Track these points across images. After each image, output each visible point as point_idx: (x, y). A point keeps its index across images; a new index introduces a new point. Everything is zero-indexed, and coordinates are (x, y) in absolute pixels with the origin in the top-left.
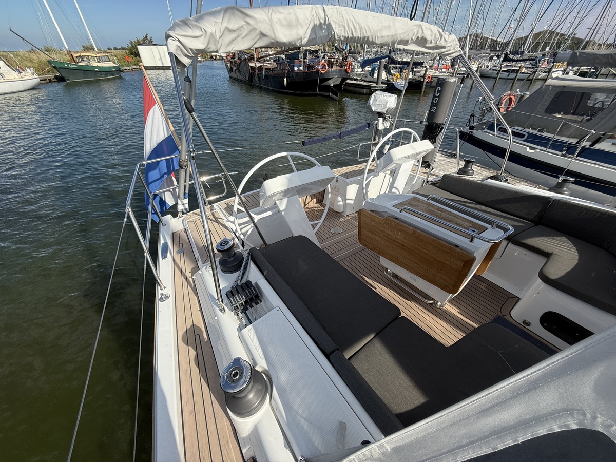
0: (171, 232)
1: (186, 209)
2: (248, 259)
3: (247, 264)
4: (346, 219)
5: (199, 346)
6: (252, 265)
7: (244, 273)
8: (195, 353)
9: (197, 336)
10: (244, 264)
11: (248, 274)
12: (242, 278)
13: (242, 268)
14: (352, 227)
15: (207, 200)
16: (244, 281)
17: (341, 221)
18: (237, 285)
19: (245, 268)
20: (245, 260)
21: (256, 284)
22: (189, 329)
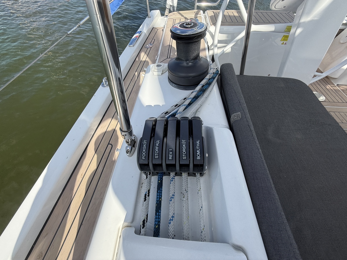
0: (151, 27)
1: (173, 7)
2: (213, 78)
3: (209, 84)
4: (335, 88)
5: (104, 160)
6: (214, 92)
7: (196, 98)
8: (96, 168)
9: (110, 146)
10: (203, 82)
11: (203, 102)
12: (190, 104)
13: (198, 88)
14: (340, 101)
15: (197, 4)
16: (189, 114)
17: (328, 88)
18: (174, 115)
19: (203, 91)
20: (208, 77)
21: (210, 131)
22: (109, 132)
